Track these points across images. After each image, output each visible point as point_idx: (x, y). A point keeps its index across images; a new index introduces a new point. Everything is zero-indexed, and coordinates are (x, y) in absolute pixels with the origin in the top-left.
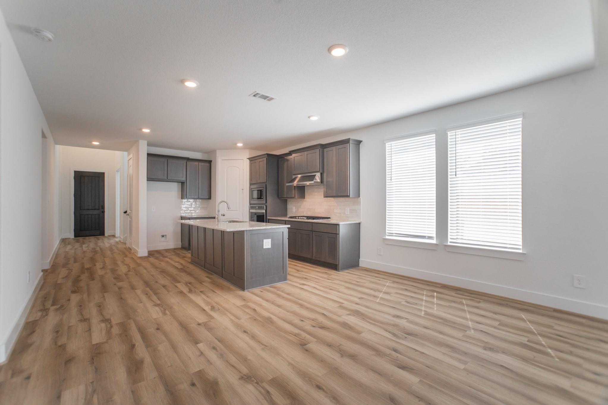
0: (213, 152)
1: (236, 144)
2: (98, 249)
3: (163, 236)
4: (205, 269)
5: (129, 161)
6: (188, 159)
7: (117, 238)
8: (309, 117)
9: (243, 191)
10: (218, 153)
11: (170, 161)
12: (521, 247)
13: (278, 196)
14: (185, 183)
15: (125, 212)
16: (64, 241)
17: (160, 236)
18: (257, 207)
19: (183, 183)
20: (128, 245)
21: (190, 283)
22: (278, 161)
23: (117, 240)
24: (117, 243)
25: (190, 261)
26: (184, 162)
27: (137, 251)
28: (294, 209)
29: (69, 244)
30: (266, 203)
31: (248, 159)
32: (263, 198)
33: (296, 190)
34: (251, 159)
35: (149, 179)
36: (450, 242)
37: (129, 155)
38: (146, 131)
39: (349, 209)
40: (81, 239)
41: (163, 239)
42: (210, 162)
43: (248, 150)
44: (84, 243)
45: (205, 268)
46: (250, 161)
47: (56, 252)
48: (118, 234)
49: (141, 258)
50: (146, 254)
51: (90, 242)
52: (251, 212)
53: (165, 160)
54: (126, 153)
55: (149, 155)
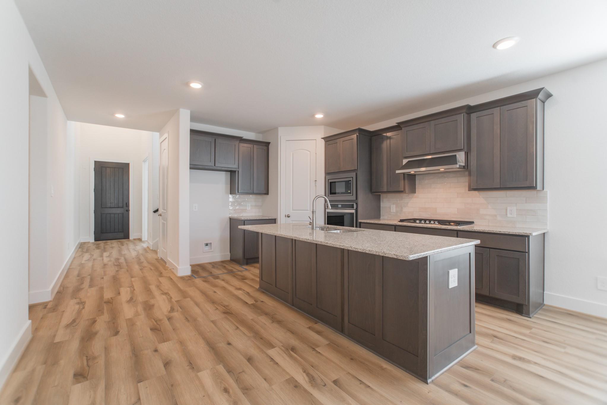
0: (274, 130)
1: (313, 116)
2: (122, 260)
3: (207, 245)
4: (293, 307)
5: (162, 143)
6: (241, 140)
7: (144, 242)
8: (494, 46)
9: (316, 183)
10: (281, 131)
11: (219, 141)
14: (237, 172)
15: (156, 211)
16: (82, 247)
17: (204, 245)
18: (340, 206)
19: (232, 173)
20: (160, 255)
21: (293, 349)
22: (371, 140)
23: (145, 245)
24: (146, 250)
25: (257, 287)
26: (236, 143)
29: (87, 251)
30: (356, 199)
31: (322, 138)
32: (350, 193)
33: (406, 181)
34: (327, 139)
37: (161, 136)
38: (196, 86)
40: (101, 243)
41: (207, 248)
42: (267, 144)
43: (323, 127)
44: (105, 250)
45: (293, 305)
46: (326, 142)
48: (145, 237)
50: (188, 272)
51: (112, 247)
52: (328, 213)
53: (211, 139)
54: (158, 134)
55: (193, 132)
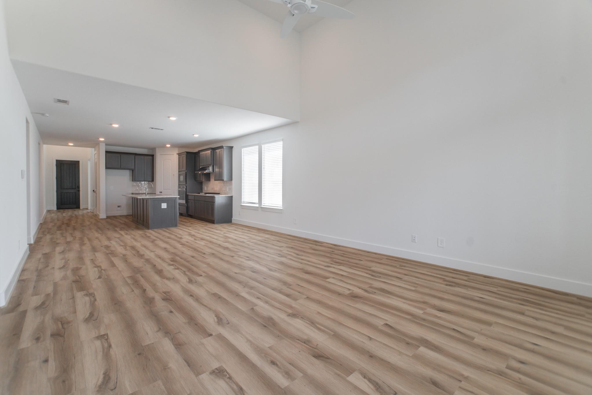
0: (154, 149)
1: (166, 145)
2: (74, 215)
3: (119, 207)
6: (136, 154)
8: (193, 135)
9: (174, 176)
10: (157, 150)
11: (122, 155)
12: (282, 206)
13: (195, 180)
14: (134, 171)
15: (94, 191)
16: (49, 211)
17: (117, 207)
18: (182, 187)
19: (133, 170)
20: (95, 213)
22: (195, 156)
23: (89, 211)
24: (88, 212)
25: (131, 220)
26: (133, 156)
27: (99, 215)
28: (206, 189)
29: (53, 213)
30: (186, 184)
31: (177, 154)
32: (184, 181)
33: (203, 176)
34: (179, 154)
35: (107, 168)
36: (263, 206)
37: (95, 151)
38: (102, 139)
39: (228, 188)
40: (61, 210)
41: (119, 208)
42: (153, 156)
43: (177, 148)
44: (64, 213)
46: (179, 155)
47: (45, 216)
48: (89, 208)
49: (102, 219)
50: (105, 217)
51: (68, 212)
52: (179, 190)
53: (119, 155)
54: (93, 149)
55: (107, 152)
